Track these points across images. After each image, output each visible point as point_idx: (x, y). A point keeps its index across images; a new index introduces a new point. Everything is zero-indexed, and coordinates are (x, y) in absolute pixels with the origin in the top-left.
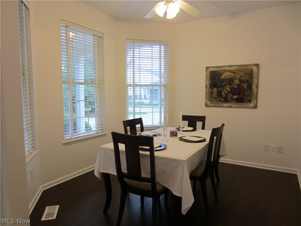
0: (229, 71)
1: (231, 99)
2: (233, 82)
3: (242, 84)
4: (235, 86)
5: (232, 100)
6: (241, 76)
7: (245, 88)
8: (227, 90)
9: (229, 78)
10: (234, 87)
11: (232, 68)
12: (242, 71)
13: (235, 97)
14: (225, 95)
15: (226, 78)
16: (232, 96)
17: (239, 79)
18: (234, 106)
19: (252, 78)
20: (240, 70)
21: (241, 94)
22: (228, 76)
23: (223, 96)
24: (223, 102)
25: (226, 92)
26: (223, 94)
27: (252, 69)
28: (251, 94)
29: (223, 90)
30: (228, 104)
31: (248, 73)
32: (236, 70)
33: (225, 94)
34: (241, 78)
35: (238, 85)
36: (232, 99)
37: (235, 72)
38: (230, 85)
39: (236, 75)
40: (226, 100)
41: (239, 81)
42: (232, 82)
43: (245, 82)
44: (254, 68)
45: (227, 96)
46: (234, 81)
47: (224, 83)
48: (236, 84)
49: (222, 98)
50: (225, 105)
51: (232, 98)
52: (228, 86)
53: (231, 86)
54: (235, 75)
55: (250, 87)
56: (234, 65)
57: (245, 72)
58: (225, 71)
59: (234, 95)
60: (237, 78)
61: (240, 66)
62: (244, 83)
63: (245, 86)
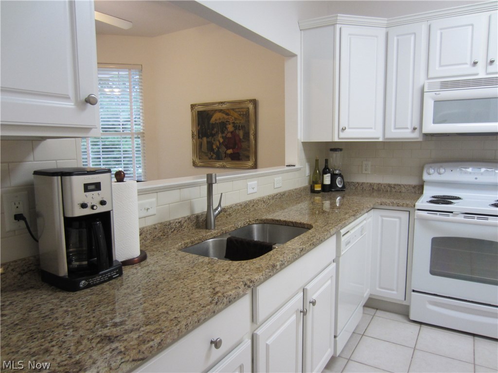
0: (221, 111)
1: (224, 155)
2: (226, 128)
3: (237, 131)
4: (229, 135)
5: (225, 157)
6: (236, 119)
7: (241, 137)
8: (219, 142)
9: (220, 121)
10: (227, 136)
11: (224, 107)
12: (237, 110)
13: (230, 151)
14: (217, 149)
15: (217, 122)
16: (225, 149)
17: (233, 123)
18: (228, 166)
19: (249, 122)
20: (233, 109)
21: (237, 147)
22: (220, 119)
23: (215, 151)
24: (215, 159)
25: (218, 144)
26: (214, 147)
27: (248, 108)
28: (249, 147)
29: (214, 140)
30: (221, 163)
31: (243, 115)
32: (228, 109)
33: (217, 147)
34: (236, 122)
35: (232, 132)
36: (227, 156)
37: (228, 112)
38: (223, 132)
39: (229, 117)
40: (219, 158)
41: (233, 126)
42: (224, 128)
43: (240, 128)
44: (251, 106)
45: (220, 150)
46: (227, 126)
47: (215, 130)
48: (229, 132)
49: (214, 153)
50: (218, 164)
51: (225, 153)
52: (220, 135)
53: (224, 135)
54: (227, 117)
55: (247, 135)
56: (225, 102)
57: (239, 113)
58: (215, 111)
59: (228, 148)
60: (231, 121)
61: (234, 103)
62: (240, 130)
63: (241, 133)
